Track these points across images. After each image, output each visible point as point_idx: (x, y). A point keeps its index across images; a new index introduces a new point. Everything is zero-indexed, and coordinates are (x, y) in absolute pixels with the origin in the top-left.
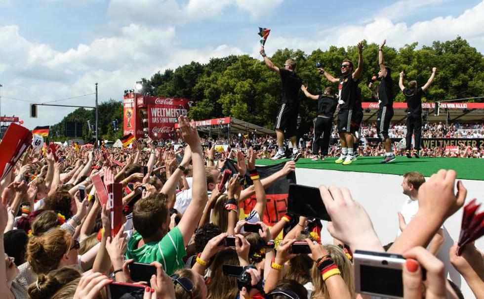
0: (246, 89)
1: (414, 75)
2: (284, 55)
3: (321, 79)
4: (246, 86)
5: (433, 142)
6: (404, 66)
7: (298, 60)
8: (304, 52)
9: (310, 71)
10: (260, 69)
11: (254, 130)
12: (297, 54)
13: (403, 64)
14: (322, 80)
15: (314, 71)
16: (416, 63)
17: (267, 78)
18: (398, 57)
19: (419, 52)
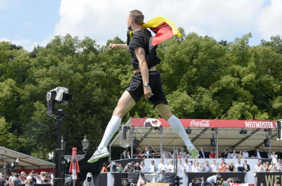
0: (4, 94)
1: (252, 81)
2: (65, 43)
3: (120, 81)
4: (5, 90)
5: (277, 178)
6: (237, 67)
7: (86, 52)
8: (95, 42)
9: (104, 70)
10: (27, 63)
11: (16, 159)
12: (84, 42)
13: (237, 64)
14: (122, 84)
15: (110, 70)
16: (253, 64)
17: (39, 77)
18: (228, 55)
19: (255, 48)
